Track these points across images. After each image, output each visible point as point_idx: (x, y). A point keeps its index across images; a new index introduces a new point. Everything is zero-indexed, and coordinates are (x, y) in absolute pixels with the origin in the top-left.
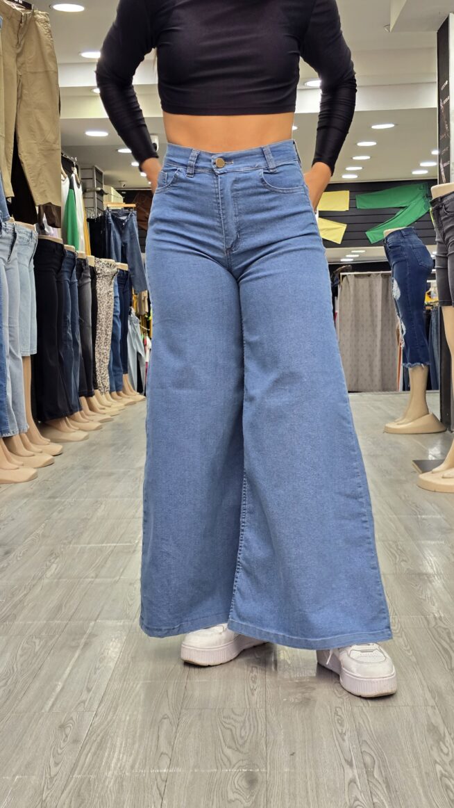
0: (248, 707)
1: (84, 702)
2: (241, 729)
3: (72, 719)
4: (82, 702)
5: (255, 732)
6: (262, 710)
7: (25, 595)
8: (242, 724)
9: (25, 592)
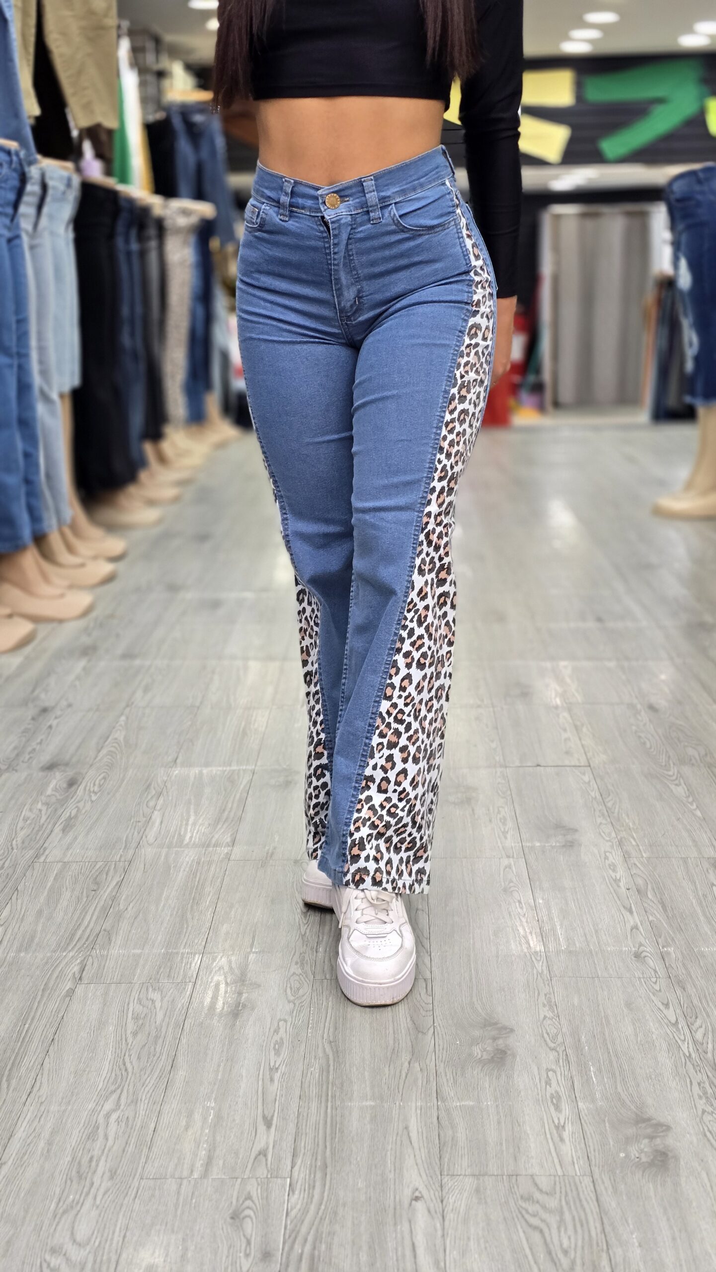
0: (560, 1173)
1: (263, 1153)
2: (559, 1231)
3: (249, 1197)
4: (260, 1153)
5: (586, 1237)
6: (587, 1181)
7: (119, 884)
8: (558, 1218)
9: (117, 879)
